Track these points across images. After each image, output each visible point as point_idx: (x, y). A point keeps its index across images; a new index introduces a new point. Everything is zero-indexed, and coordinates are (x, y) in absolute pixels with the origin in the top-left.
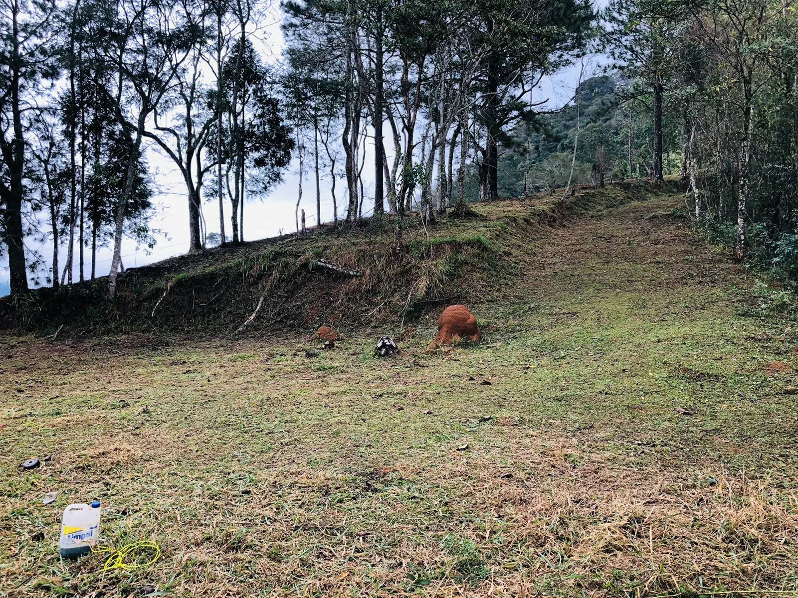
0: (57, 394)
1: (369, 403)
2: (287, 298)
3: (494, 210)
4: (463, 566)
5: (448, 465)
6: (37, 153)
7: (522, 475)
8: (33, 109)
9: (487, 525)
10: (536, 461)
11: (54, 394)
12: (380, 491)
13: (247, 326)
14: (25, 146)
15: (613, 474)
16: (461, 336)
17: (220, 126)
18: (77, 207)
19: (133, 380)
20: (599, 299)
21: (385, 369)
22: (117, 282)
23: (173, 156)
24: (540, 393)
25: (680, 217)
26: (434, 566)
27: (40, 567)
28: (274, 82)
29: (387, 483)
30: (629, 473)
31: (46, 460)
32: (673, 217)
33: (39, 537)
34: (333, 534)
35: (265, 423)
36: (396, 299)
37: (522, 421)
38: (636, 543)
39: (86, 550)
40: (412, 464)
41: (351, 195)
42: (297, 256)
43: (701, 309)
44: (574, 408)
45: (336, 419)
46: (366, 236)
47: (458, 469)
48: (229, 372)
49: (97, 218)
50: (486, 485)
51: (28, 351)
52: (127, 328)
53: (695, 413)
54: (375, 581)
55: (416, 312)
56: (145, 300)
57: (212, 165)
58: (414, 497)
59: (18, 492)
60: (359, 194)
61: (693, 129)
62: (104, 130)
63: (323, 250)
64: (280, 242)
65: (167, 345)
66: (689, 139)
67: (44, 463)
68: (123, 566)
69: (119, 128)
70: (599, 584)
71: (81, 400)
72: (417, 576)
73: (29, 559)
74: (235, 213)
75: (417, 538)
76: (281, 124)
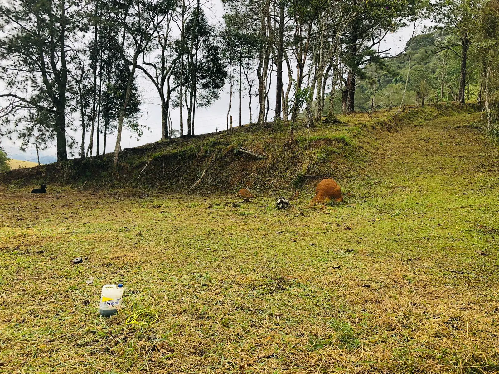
0: (87, 221)
1: (275, 236)
2: (220, 170)
3: (352, 119)
4: (343, 338)
5: (328, 277)
6: (75, 77)
7: (376, 286)
8: (73, 50)
9: (357, 315)
10: (384, 278)
11: (85, 221)
12: (287, 290)
13: (196, 187)
14: (68, 73)
15: (436, 289)
16: (330, 198)
17: (182, 62)
18: (97, 110)
19: (130, 215)
20: (420, 179)
21: (282, 216)
22: (118, 156)
23: (153, 80)
24: (384, 236)
25: (476, 127)
26: (325, 337)
27: (88, 320)
28: (216, 36)
29: (292, 285)
30: (447, 289)
31: (86, 259)
32: (471, 128)
33: (87, 303)
34: (260, 313)
35: (212, 244)
36: (287, 174)
37: (373, 253)
38: (456, 333)
39: (115, 312)
40: (306, 275)
41: (261, 107)
42: (227, 145)
43: (491, 188)
44: (406, 247)
45: (255, 245)
46: (270, 134)
47: (334, 279)
48: (187, 213)
49: (108, 117)
50: (353, 291)
51: (68, 195)
52: (124, 185)
53: (489, 254)
54: (289, 343)
55: (300, 182)
56: (135, 168)
57: (176, 87)
58: (308, 295)
59: (71, 276)
60: (266, 107)
61: (489, 69)
62: (114, 64)
63: (243, 142)
64: (216, 136)
65: (148, 195)
66: (486, 76)
67: (84, 261)
68: (137, 322)
69: (122, 62)
70: (433, 357)
71: (101, 225)
72: (315, 342)
73: (82, 315)
74: (189, 117)
75: (312, 319)
76: (219, 62)
